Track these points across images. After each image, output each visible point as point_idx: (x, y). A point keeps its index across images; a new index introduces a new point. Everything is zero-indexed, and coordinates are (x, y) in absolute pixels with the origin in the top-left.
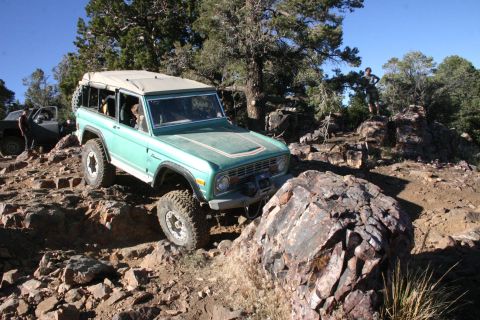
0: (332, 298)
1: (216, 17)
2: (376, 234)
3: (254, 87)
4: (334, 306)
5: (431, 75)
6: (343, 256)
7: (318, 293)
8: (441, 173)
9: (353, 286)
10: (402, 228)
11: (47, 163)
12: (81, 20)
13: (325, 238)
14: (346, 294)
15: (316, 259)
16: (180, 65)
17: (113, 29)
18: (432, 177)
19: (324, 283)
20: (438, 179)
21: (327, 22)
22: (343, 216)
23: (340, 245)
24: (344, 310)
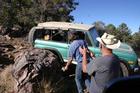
0: (22, 84)
2: (39, 67)
4: (22, 86)
5: (104, 28)
6: (27, 72)
7: (19, 82)
9: (28, 81)
10: (50, 66)
13: (22, 66)
14: (26, 83)
19: (21, 79)
22: (31, 60)
23: (27, 69)
24: (25, 87)
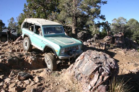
0: (95, 87)
1: (64, 5)
2: (108, 69)
3: (74, 25)
4: (95, 89)
5: (126, 24)
6: (98, 75)
7: (91, 85)
8: (127, 52)
9: (101, 84)
10: (115, 68)
11: (14, 45)
12: (25, 4)
13: (93, 69)
14: (99, 86)
15: (90, 75)
16: (53, 18)
17: (34, 7)
18: (125, 53)
19: (93, 82)
20: (127, 54)
21: (96, 7)
22: (99, 63)
23: (97, 72)
24: (98, 90)
